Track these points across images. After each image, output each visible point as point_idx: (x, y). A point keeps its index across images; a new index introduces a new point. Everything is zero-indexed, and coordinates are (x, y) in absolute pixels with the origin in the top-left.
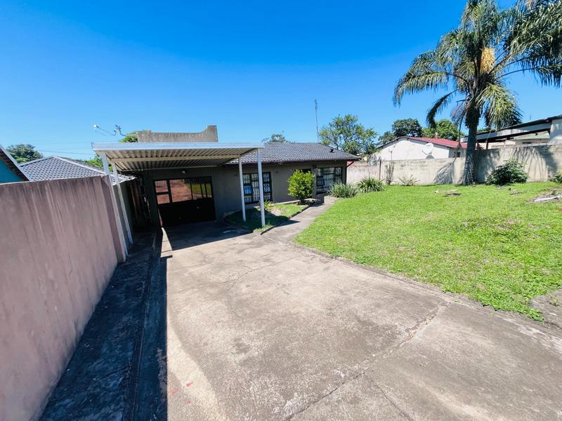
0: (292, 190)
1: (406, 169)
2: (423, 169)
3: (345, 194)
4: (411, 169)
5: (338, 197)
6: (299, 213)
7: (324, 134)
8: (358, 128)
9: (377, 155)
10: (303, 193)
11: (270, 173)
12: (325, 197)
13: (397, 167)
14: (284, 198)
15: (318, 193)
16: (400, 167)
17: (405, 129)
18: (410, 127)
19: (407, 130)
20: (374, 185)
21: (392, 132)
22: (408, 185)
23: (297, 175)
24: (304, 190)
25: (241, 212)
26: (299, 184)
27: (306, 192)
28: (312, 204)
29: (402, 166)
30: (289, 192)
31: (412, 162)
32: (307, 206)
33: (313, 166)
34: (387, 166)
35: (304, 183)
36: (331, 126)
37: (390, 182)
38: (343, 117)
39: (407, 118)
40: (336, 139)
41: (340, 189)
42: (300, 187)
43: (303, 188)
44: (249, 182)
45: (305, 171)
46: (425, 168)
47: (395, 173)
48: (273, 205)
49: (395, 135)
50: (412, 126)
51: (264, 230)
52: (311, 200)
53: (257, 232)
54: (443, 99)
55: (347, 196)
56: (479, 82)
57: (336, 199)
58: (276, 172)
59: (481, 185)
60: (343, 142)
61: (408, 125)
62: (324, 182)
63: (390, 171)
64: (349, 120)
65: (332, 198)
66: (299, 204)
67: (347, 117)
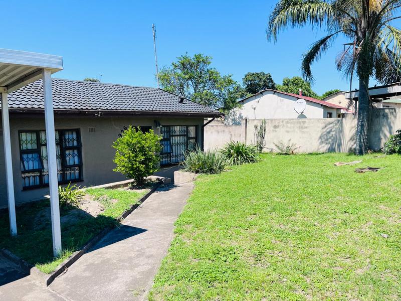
0: (121, 162)
1: (281, 130)
2: (303, 132)
3: (208, 167)
4: (288, 132)
5: (197, 172)
6: (135, 206)
7: (165, 79)
8: (212, 73)
9: (237, 111)
10: (142, 167)
11: (78, 132)
12: (176, 173)
13: (268, 127)
14: (106, 177)
15: (163, 166)
16: (272, 129)
17: (258, 85)
18: (262, 83)
19: (259, 85)
20: (246, 154)
21: (243, 87)
22: (286, 154)
23: (130, 135)
24: (143, 163)
25: (7, 211)
26: (134, 151)
27: (147, 166)
28: (157, 187)
29: (275, 127)
30: (115, 166)
31: (287, 122)
32: (148, 190)
33: (155, 121)
34: (256, 127)
35: (142, 150)
36: (175, 67)
37: (261, 148)
38: (191, 56)
39: (259, 72)
40: (182, 86)
41: (199, 159)
42: (136, 157)
43: (143, 158)
44: (35, 147)
45: (145, 130)
46: (305, 130)
47: (267, 137)
48: (83, 190)
49: (247, 91)
50: (265, 81)
51: (56, 265)
52: (154, 178)
53: (39, 273)
54: (323, 42)
55: (211, 171)
56: (368, 22)
57: (193, 175)
58: (92, 130)
59: (379, 155)
60: (192, 90)
61: (260, 79)
62: (171, 148)
63: (261, 134)
64: (200, 61)
65: (188, 173)
66: (133, 188)
67: (198, 57)
